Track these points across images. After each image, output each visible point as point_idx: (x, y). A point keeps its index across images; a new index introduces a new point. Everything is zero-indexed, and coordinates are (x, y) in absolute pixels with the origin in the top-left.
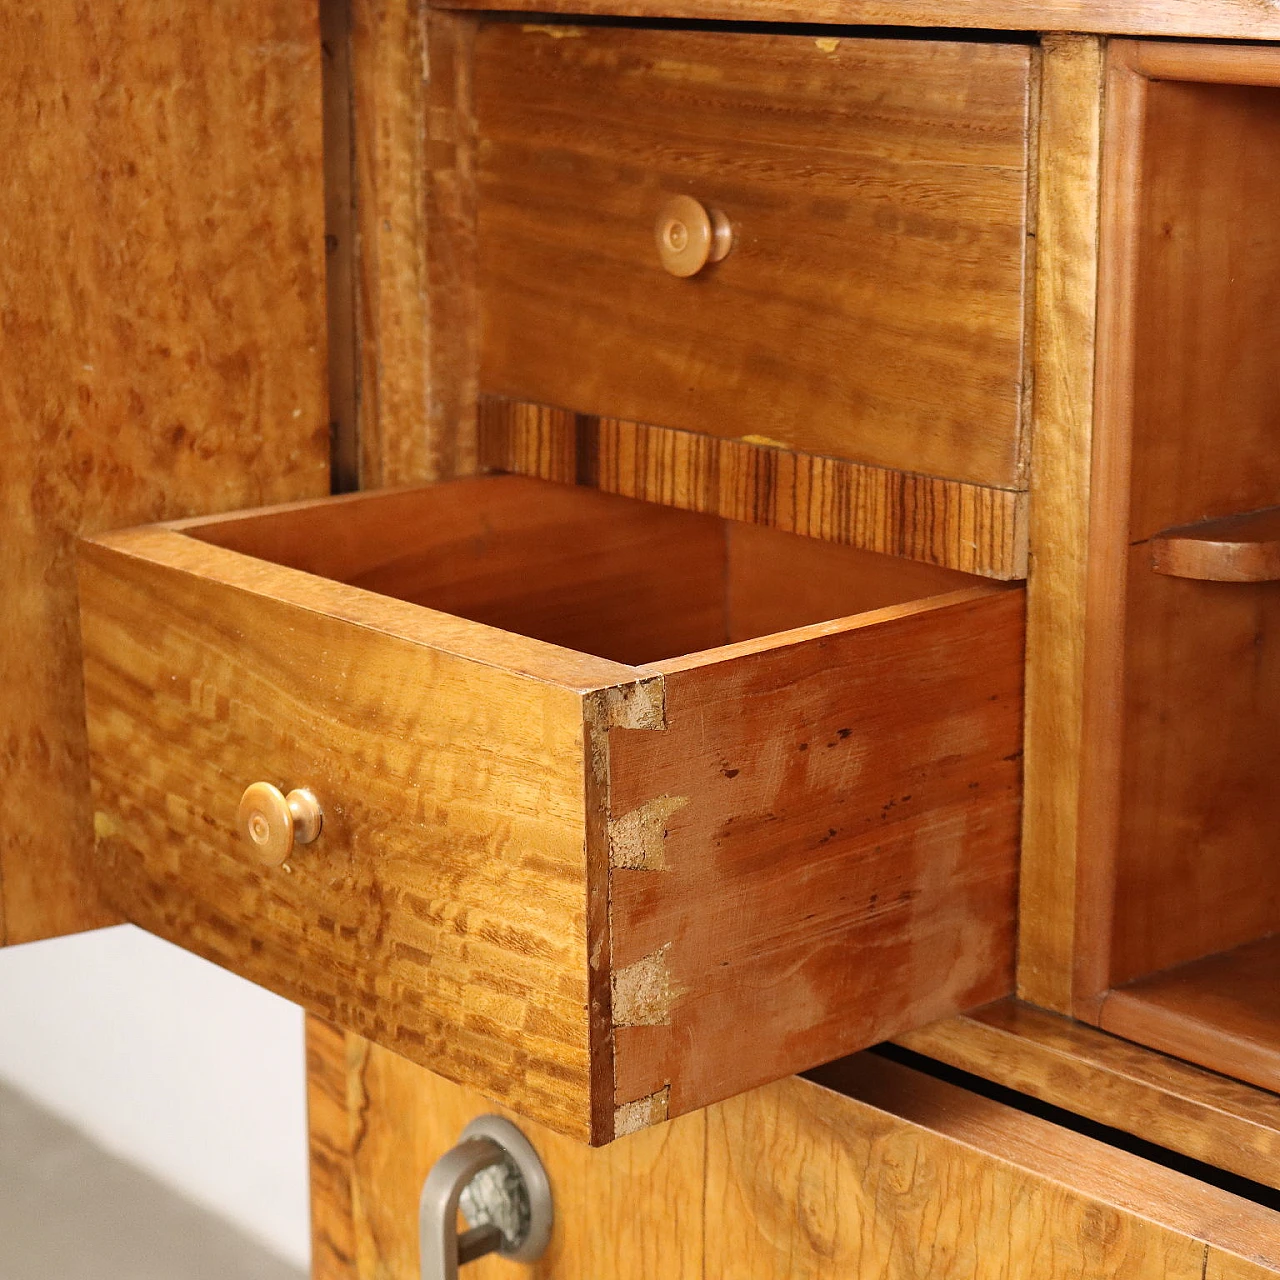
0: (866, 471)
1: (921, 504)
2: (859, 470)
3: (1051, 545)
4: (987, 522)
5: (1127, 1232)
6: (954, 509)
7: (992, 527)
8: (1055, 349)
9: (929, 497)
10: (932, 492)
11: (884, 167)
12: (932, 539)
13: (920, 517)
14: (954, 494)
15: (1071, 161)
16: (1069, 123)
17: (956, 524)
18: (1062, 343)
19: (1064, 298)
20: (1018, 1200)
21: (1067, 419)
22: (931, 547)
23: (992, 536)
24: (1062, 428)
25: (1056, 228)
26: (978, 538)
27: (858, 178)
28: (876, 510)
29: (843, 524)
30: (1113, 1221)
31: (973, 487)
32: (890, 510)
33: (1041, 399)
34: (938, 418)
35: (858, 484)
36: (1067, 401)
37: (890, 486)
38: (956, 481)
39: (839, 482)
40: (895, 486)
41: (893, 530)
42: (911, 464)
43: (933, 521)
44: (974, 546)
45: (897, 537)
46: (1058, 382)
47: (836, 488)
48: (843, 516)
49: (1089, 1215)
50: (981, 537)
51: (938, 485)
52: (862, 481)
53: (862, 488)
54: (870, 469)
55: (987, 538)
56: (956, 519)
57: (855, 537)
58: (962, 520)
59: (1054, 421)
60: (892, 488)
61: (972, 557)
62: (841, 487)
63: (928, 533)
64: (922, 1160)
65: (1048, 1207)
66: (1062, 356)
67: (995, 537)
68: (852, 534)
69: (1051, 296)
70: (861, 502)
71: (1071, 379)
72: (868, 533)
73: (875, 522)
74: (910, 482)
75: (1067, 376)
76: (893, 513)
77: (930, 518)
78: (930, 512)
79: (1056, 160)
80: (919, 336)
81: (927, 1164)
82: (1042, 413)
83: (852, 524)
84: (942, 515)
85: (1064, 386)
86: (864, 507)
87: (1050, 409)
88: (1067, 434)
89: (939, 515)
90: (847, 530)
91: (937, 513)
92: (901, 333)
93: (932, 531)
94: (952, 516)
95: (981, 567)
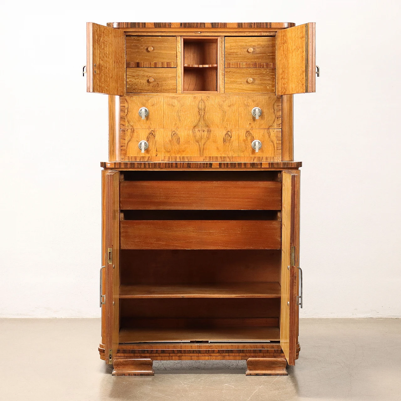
3: (178, 65)
7: (175, 64)
11: (165, 44)
24: (179, 58)
34: (170, 58)
38: (171, 62)
40: (167, 63)
41: (167, 66)
44: (173, 66)
52: (164, 63)
57: (164, 67)
69: (178, 51)
75: (179, 55)
93: (170, 65)
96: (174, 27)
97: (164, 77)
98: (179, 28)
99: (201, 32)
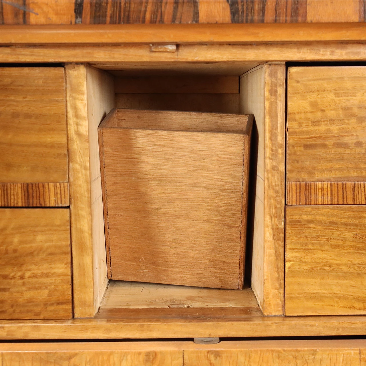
0: (13, 185)
1: (35, 191)
2: (11, 185)
3: (78, 195)
4: (59, 192)
5: (159, 356)
6: (47, 190)
7: (61, 193)
8: (76, 144)
9: (37, 189)
10: (38, 187)
11: (14, 101)
12: (39, 200)
13: (35, 194)
14: (47, 186)
15: (77, 96)
16: (76, 87)
17: (48, 194)
18: (78, 142)
19: (78, 131)
20: (123, 360)
21: (81, 162)
22: (40, 202)
23: (61, 195)
24: (80, 165)
25: (74, 114)
26: (56, 197)
27: (4, 105)
28: (18, 195)
29: (6, 201)
30: (154, 354)
31: (53, 184)
32: (23, 194)
33: (72, 158)
34: (38, 167)
35: (11, 189)
36: (81, 157)
37: (23, 187)
38: (46, 183)
39: (3, 189)
40: (25, 187)
41: (25, 199)
42: (29, 181)
43: (39, 195)
44: (55, 199)
45: (26, 201)
46: (77, 153)
47: (2, 191)
48: (6, 198)
49: (146, 356)
50: (57, 196)
51: (41, 185)
52: (12, 188)
53: (12, 190)
54: (15, 184)
55: (59, 196)
56: (48, 192)
57: (10, 204)
58: (50, 192)
59: (77, 163)
60: (24, 188)
61: (54, 202)
62: (4, 191)
63: (38, 198)
64: (88, 360)
65: (133, 358)
66: (78, 146)
67: (62, 195)
68: (9, 203)
69: (73, 131)
70: (12, 194)
71: (82, 152)
72: (15, 202)
73: (18, 198)
74: (30, 186)
75: (80, 151)
76: (25, 195)
77: (38, 194)
78: (38, 192)
79: (73, 96)
80: (29, 146)
81: (90, 361)
82: (72, 161)
83: (9, 200)
84: (43, 192)
85: (79, 153)
86: (14, 195)
87: (75, 160)
88: (81, 166)
89: (42, 193)
90: (7, 202)
91: (41, 192)
92: (23, 146)
93: (39, 197)
94: (46, 192)
95: (58, 204)
96: (42, 20)
97: (15, 251)
98: (70, 25)
99: (178, 46)
